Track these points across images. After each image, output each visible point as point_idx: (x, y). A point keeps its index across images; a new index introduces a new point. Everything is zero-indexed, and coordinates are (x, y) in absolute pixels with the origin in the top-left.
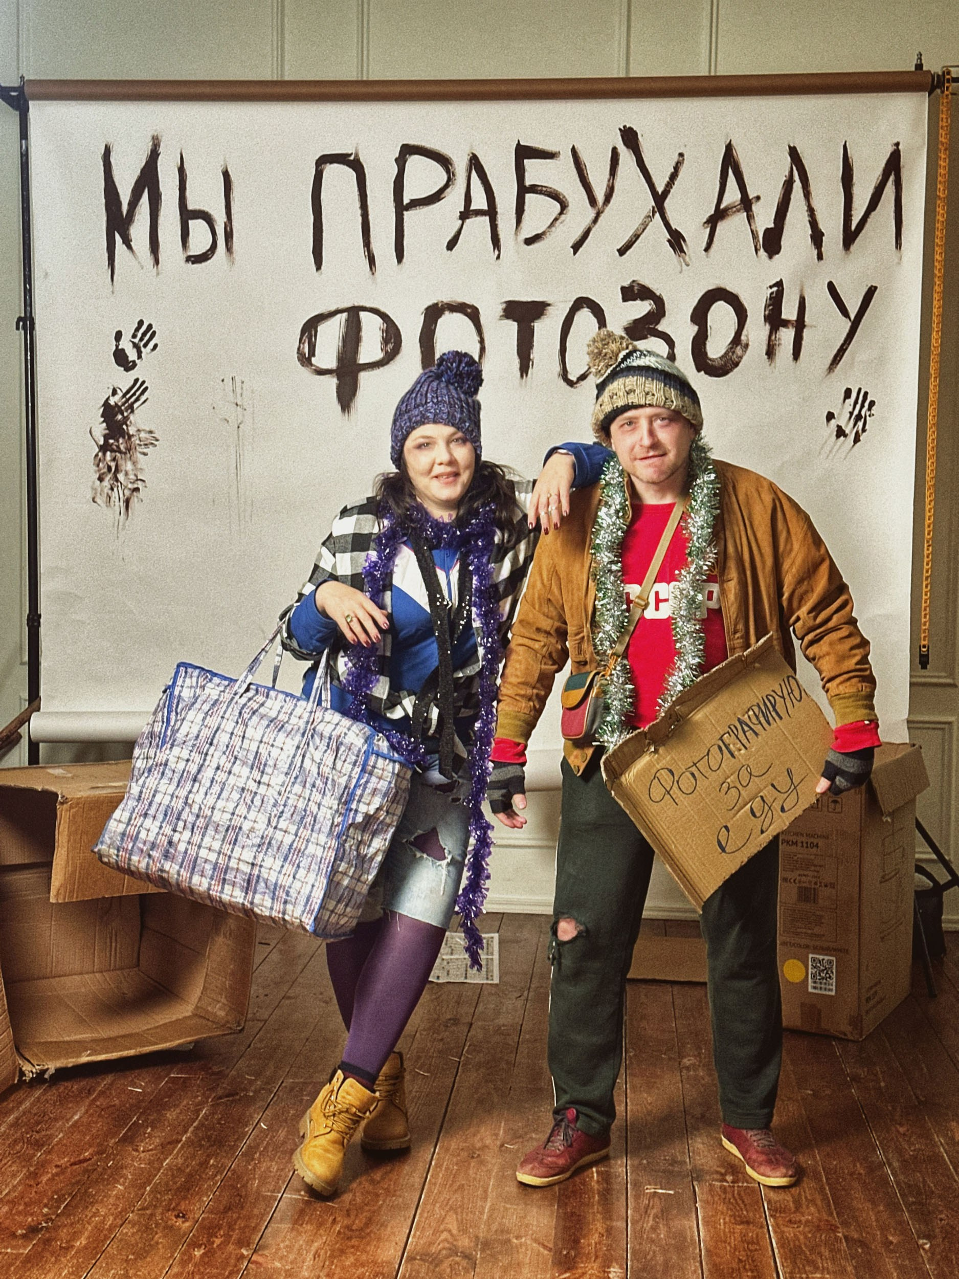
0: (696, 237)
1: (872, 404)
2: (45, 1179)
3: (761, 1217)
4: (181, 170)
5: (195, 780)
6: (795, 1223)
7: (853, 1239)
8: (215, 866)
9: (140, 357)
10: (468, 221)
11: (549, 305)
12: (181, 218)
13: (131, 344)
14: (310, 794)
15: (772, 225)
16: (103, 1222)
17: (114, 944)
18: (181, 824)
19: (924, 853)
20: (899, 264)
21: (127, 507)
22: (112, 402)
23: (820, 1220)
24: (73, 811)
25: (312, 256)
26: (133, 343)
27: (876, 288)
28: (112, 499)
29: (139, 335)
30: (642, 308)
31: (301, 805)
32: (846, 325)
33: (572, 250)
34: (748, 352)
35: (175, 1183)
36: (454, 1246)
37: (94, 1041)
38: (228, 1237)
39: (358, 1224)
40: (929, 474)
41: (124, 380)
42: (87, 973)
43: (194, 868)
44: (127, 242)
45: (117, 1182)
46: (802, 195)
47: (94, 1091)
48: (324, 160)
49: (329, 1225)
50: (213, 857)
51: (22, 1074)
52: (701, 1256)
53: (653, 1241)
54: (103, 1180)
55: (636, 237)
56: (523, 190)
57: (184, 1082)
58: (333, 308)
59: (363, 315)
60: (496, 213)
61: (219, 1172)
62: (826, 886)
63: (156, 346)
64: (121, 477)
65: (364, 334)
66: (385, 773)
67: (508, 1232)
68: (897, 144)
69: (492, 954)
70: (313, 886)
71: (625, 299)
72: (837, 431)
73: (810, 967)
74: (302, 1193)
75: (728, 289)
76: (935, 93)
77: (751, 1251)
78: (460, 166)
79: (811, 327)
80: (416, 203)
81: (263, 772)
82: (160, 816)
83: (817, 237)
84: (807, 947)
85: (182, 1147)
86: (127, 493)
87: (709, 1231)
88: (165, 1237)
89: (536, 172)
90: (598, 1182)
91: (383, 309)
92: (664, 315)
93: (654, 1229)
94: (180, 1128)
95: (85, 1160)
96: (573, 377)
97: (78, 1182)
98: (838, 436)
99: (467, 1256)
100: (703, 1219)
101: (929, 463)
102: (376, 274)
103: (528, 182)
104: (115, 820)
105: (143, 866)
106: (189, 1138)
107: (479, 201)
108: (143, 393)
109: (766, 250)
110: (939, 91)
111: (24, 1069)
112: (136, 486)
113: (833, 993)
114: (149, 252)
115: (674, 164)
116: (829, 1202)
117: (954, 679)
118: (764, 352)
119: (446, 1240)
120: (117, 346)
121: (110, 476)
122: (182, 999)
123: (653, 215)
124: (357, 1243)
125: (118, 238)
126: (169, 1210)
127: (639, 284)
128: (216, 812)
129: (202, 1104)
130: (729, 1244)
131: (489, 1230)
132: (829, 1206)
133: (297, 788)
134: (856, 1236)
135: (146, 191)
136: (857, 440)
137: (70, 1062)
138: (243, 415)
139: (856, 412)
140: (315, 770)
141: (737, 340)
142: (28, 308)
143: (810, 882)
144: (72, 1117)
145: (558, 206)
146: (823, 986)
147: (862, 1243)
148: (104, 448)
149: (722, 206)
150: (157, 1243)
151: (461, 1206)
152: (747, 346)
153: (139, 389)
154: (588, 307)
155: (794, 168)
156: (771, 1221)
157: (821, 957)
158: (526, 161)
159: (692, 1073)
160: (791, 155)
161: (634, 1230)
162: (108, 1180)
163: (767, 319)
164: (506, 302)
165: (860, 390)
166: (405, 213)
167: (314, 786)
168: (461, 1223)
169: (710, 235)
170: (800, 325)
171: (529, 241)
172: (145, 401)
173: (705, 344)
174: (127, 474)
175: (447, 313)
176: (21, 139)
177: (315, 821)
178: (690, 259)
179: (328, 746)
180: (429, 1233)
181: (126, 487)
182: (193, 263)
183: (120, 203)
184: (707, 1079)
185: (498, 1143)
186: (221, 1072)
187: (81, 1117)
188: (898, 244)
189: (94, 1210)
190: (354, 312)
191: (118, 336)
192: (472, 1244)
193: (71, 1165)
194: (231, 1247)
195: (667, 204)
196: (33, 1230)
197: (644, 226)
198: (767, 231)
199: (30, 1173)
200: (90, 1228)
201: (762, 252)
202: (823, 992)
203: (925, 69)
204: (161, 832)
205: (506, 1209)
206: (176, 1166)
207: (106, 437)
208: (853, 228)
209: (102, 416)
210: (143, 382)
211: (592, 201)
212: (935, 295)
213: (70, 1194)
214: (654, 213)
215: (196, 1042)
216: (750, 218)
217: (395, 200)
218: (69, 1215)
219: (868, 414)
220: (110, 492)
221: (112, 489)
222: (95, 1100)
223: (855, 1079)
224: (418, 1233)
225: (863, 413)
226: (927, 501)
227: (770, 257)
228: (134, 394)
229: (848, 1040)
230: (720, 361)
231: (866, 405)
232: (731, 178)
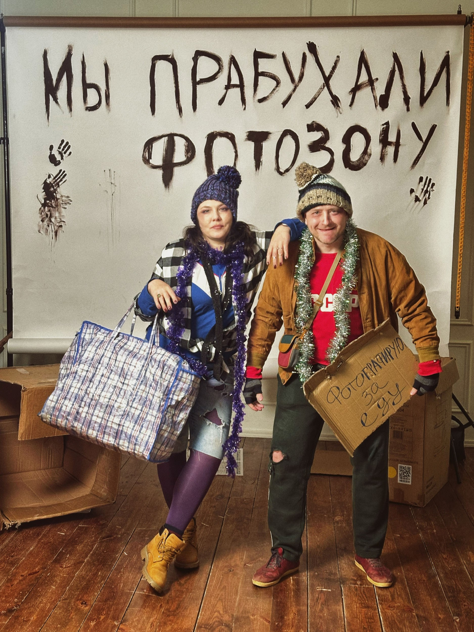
0: (345, 99)
1: (433, 184)
2: (15, 583)
3: (375, 604)
4: (83, 63)
5: (91, 381)
6: (392, 607)
7: (420, 616)
8: (100, 425)
9: (62, 159)
10: (229, 90)
11: (270, 133)
12: (83, 88)
13: (58, 152)
14: (149, 390)
15: (384, 93)
16: (45, 607)
17: (50, 456)
18: (83, 403)
19: (455, 409)
20: (448, 113)
21: (56, 235)
22: (48, 182)
23: (404, 606)
24: (29, 394)
25: (150, 107)
26: (59, 151)
27: (436, 126)
28: (49, 231)
29: (62, 147)
30: (317, 135)
31: (144, 395)
32: (421, 145)
33: (282, 105)
34: (371, 158)
35: (81, 585)
36: (221, 620)
37: (41, 507)
38: (107, 615)
39: (173, 608)
40: (462, 221)
41: (54, 170)
42: (37, 470)
43: (89, 426)
44: (56, 100)
45: (52, 584)
46: (399, 78)
47: (41, 534)
48: (156, 58)
49: (158, 608)
50: (99, 420)
51: (4, 526)
52: (345, 625)
53: (320, 617)
54: (45, 583)
55: (315, 99)
56: (257, 74)
57: (86, 529)
58: (161, 134)
59: (176, 138)
60: (244, 86)
61: (103, 578)
62: (407, 430)
63: (70, 153)
64: (53, 220)
65: (176, 148)
66: (187, 380)
67: (248, 612)
68: (448, 52)
69: (240, 460)
70: (149, 436)
71: (309, 130)
72: (415, 198)
73: (399, 470)
74: (145, 591)
75: (361, 126)
76: (467, 26)
77: (370, 623)
78: (226, 61)
79: (403, 145)
80: (203, 81)
81: (125, 378)
82: (73, 399)
83: (407, 100)
84: (398, 460)
85: (84, 566)
86: (56, 228)
87: (349, 612)
88: (76, 615)
89: (264, 65)
90: (293, 585)
91: (186, 135)
92: (329, 139)
93: (321, 611)
94: (84, 555)
95: (36, 572)
96: (282, 170)
97: (33, 584)
98: (416, 201)
99: (227, 626)
100: (346, 605)
101: (461, 215)
102: (183, 117)
103: (260, 70)
104: (50, 400)
105: (63, 424)
106: (88, 561)
107: (235, 80)
108: (64, 177)
109: (381, 106)
110: (469, 25)
111: (5, 523)
112: (60, 224)
113: (410, 484)
114: (67, 105)
115: (334, 61)
116: (409, 596)
117: (471, 322)
118: (379, 158)
119: (217, 617)
120: (51, 153)
121: (47, 219)
122: (85, 485)
123: (324, 88)
124: (172, 619)
125: (51, 97)
126: (77, 600)
127: (316, 123)
128: (101, 397)
129: (95, 541)
130: (359, 619)
131: (238, 612)
132: (408, 598)
133: (142, 387)
134: (422, 615)
135: (65, 73)
136: (425, 203)
137: (29, 519)
138: (115, 190)
139: (425, 189)
140: (151, 378)
141: (365, 152)
142: (6, 133)
143: (399, 428)
144: (29, 548)
145: (275, 83)
146: (405, 480)
147: (426, 619)
148: (44, 205)
149: (359, 84)
150: (72, 618)
151: (225, 598)
152: (370, 155)
153: (62, 175)
154: (290, 135)
155: (396, 64)
156: (379, 606)
157: (404, 466)
158: (259, 59)
159: (339, 525)
160: (394, 57)
161: (311, 611)
162: (47, 583)
163: (381, 141)
164: (248, 132)
165: (427, 177)
166: (197, 86)
167: (151, 386)
168: (224, 607)
169: (352, 98)
170: (397, 144)
171: (260, 101)
172: (65, 181)
173: (349, 154)
174: (56, 218)
175: (218, 137)
176: (2, 46)
177: (151, 403)
178: (342, 110)
179: (158, 366)
180: (208, 613)
181: (55, 225)
182: (89, 111)
183: (52, 80)
184: (347, 527)
185: (243, 563)
186: (104, 524)
187: (34, 549)
188: (448, 103)
189: (40, 600)
190: (171, 137)
191: (51, 148)
192: (231, 619)
193: (29, 575)
194: (109, 621)
195: (331, 82)
196: (10, 611)
197: (319, 93)
198: (381, 96)
199: (9, 579)
200: (38, 610)
201: (379, 107)
202: (405, 483)
203: (462, 13)
204: (73, 407)
205: (247, 600)
206: (82, 575)
207: (45, 200)
208: (425, 95)
209: (43, 189)
210: (64, 172)
211: (293, 80)
212: (466, 130)
213: (28, 591)
214: (324, 86)
215: (92, 509)
216: (373, 89)
217: (192, 79)
218: (28, 603)
219: (431, 190)
220: (47, 227)
221: (48, 226)
222: (41, 539)
223: (421, 528)
224: (203, 613)
225: (429, 189)
226: (460, 234)
227: (383, 109)
228: (59, 177)
229: (417, 507)
230: (357, 163)
231: (430, 185)
232: (363, 69)
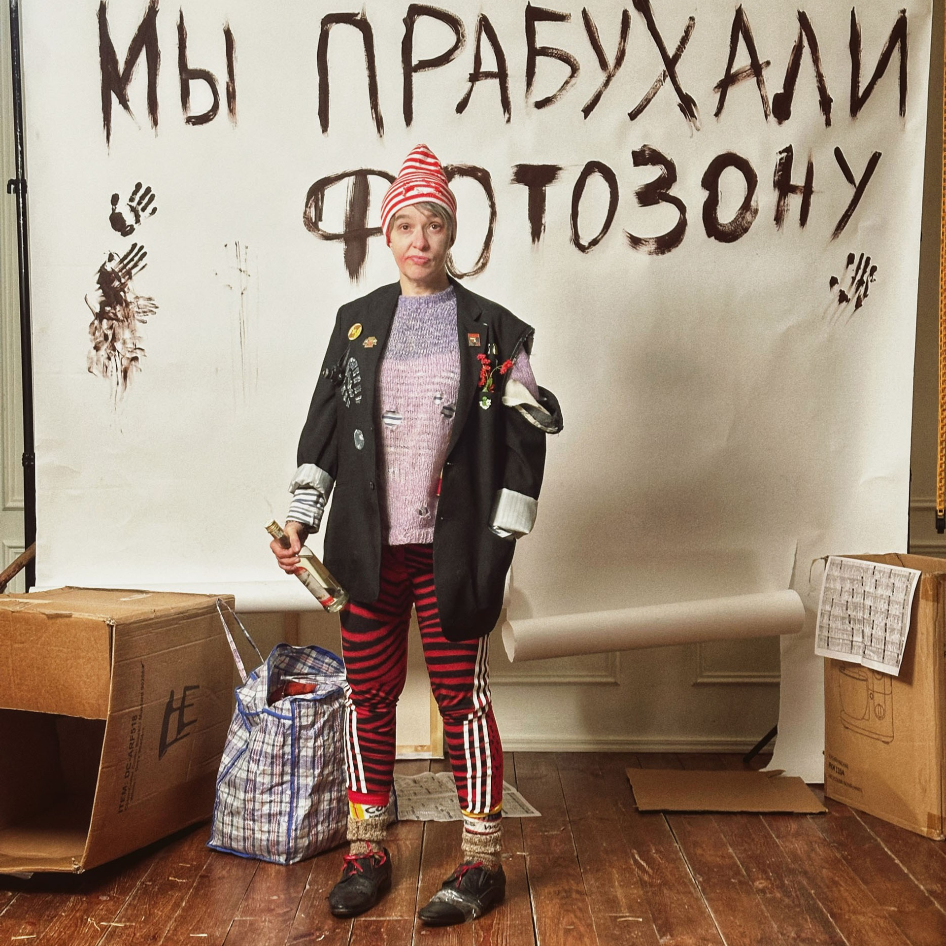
1: (874, 269)
4: (181, 28)
9: (138, 221)
10: (477, 83)
11: (560, 169)
12: (181, 78)
13: (128, 208)
15: (781, 91)
20: (903, 130)
22: (108, 268)
25: (318, 118)
26: (130, 206)
27: (880, 154)
28: (110, 369)
29: (137, 198)
30: (653, 173)
32: (849, 192)
33: (583, 114)
34: (757, 218)
41: (121, 245)
44: (123, 102)
46: (811, 60)
48: (330, 20)
55: (647, 101)
56: (533, 53)
58: (340, 171)
59: (371, 178)
60: (506, 76)
63: (155, 210)
65: (372, 198)
68: (904, 11)
71: (636, 164)
72: (840, 296)
75: (738, 154)
78: (470, 27)
79: (819, 192)
80: (424, 65)
83: (826, 103)
86: (125, 362)
89: (546, 34)
91: (390, 172)
92: (675, 180)
96: (584, 242)
102: (384, 136)
103: (538, 45)
107: (489, 64)
108: (141, 259)
109: (775, 116)
112: (134, 355)
114: (147, 112)
115: (684, 28)
118: (773, 218)
120: (113, 210)
121: (107, 345)
123: (664, 80)
125: (114, 98)
127: (650, 149)
135: (143, 49)
136: (859, 304)
138: (247, 283)
139: (858, 278)
141: (746, 206)
142: (20, 171)
145: (568, 69)
148: (100, 316)
149: (733, 71)
152: (756, 211)
153: (137, 255)
154: (600, 172)
155: (804, 33)
158: (536, 23)
160: (800, 20)
163: (776, 184)
164: (517, 166)
165: (862, 255)
166: (413, 74)
169: (720, 100)
170: (807, 191)
171: (540, 105)
172: (143, 267)
173: (716, 210)
174: (124, 342)
175: (457, 176)
178: (701, 124)
181: (124, 356)
182: (194, 124)
183: (116, 62)
188: (903, 111)
190: (361, 176)
191: (115, 199)
195: (680, 68)
197: (655, 91)
198: (777, 97)
201: (771, 117)
207: (102, 305)
208: (860, 94)
209: (98, 283)
210: (142, 248)
211: (603, 64)
214: (665, 77)
216: (760, 83)
217: (403, 61)
219: (870, 279)
220: (107, 361)
221: (109, 359)
225: (865, 279)
227: (780, 122)
228: (132, 260)
230: (730, 227)
231: (868, 270)
232: (742, 44)
